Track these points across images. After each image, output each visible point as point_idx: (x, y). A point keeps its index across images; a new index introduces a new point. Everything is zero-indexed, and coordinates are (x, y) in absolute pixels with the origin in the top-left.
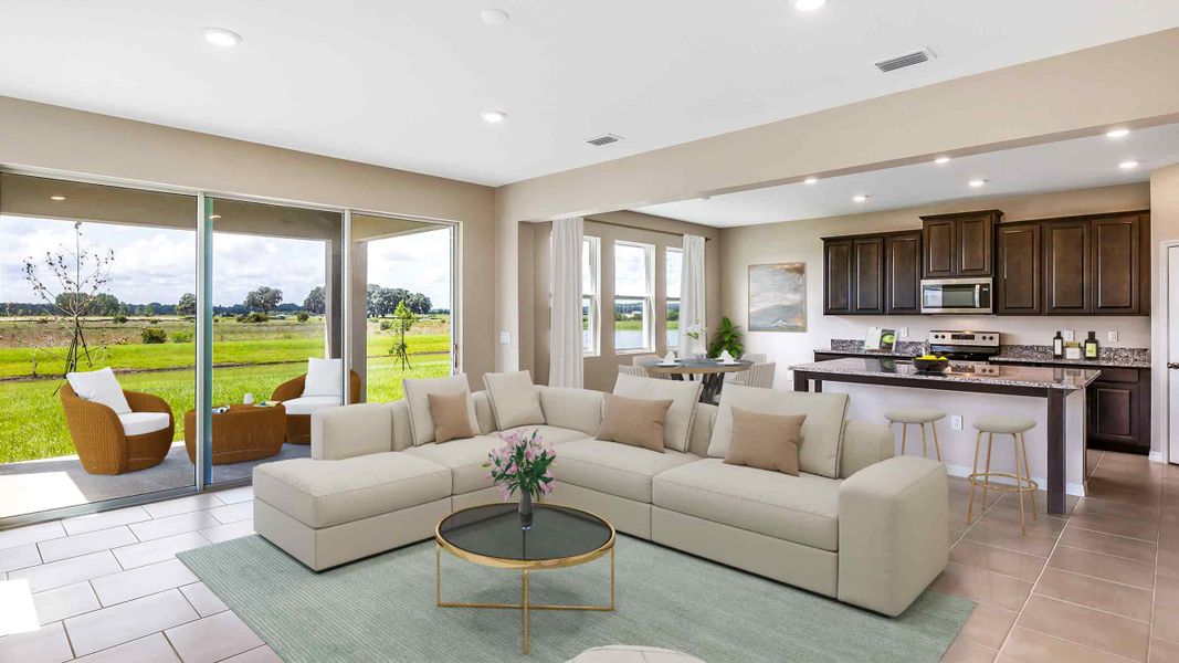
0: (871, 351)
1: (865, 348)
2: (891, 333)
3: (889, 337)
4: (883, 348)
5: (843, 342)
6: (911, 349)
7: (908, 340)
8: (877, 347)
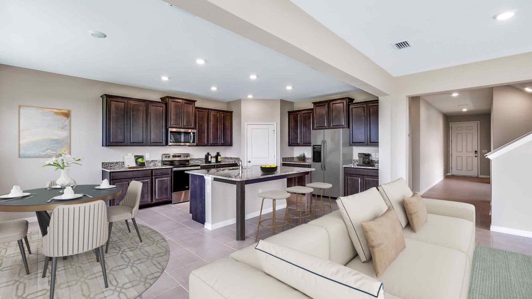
0: (130, 168)
1: (126, 166)
2: (142, 157)
3: (141, 159)
4: (139, 165)
5: (111, 163)
6: (152, 164)
7: (150, 160)
8: (134, 165)
